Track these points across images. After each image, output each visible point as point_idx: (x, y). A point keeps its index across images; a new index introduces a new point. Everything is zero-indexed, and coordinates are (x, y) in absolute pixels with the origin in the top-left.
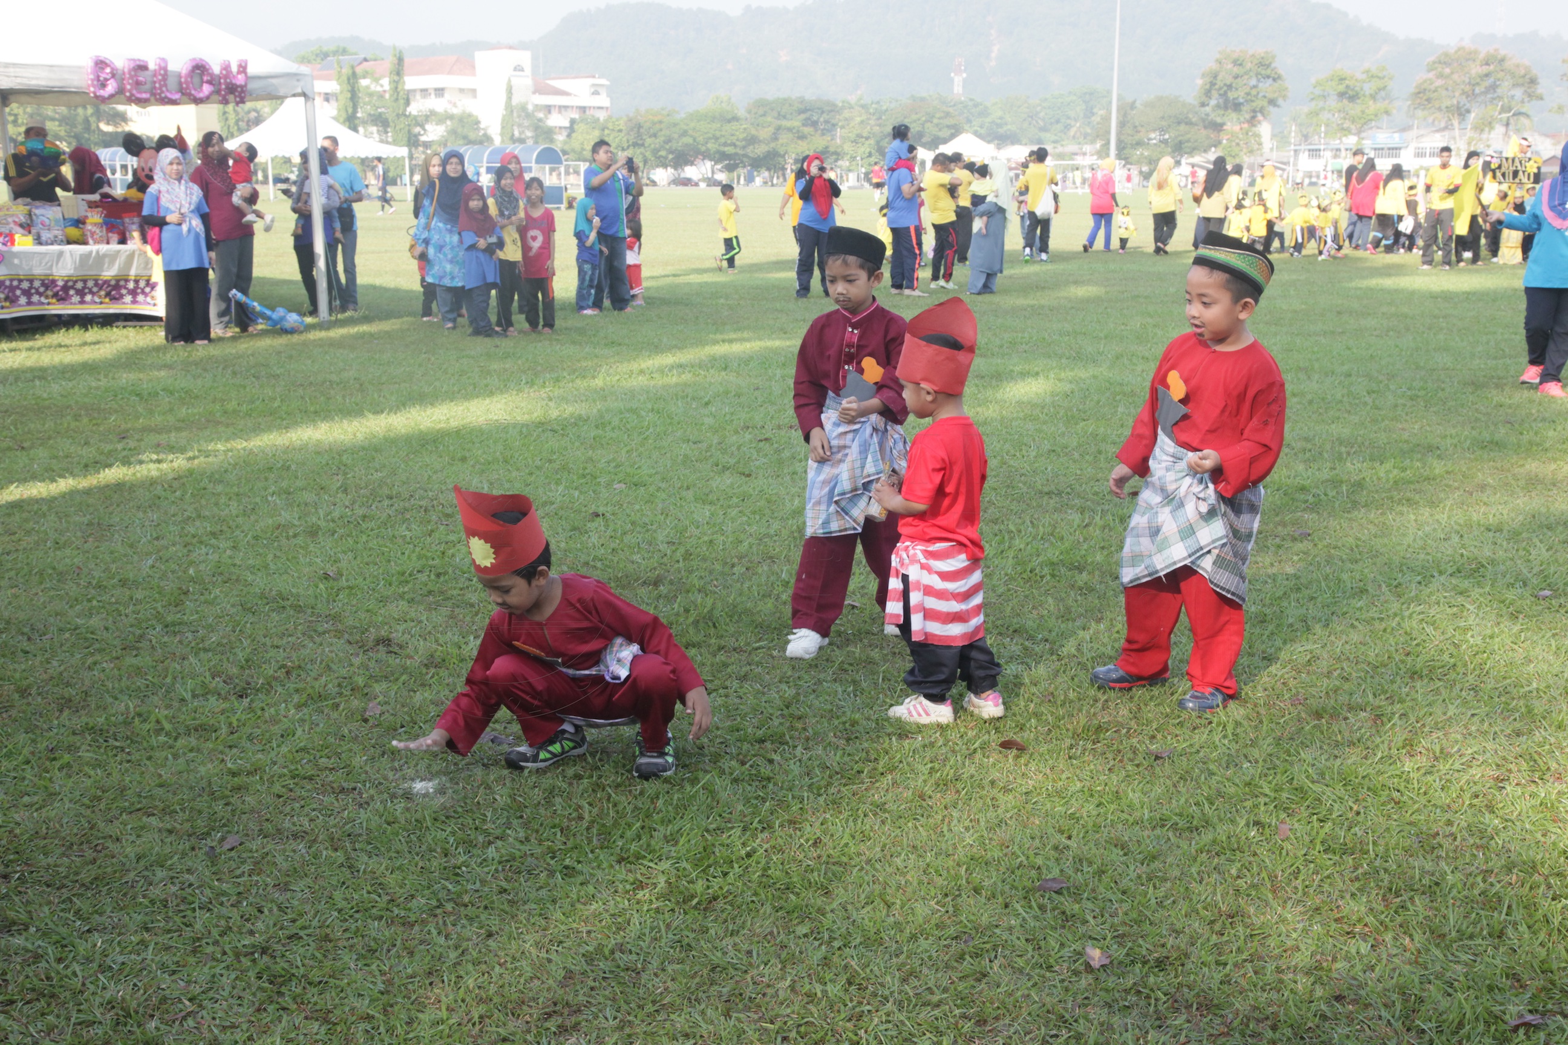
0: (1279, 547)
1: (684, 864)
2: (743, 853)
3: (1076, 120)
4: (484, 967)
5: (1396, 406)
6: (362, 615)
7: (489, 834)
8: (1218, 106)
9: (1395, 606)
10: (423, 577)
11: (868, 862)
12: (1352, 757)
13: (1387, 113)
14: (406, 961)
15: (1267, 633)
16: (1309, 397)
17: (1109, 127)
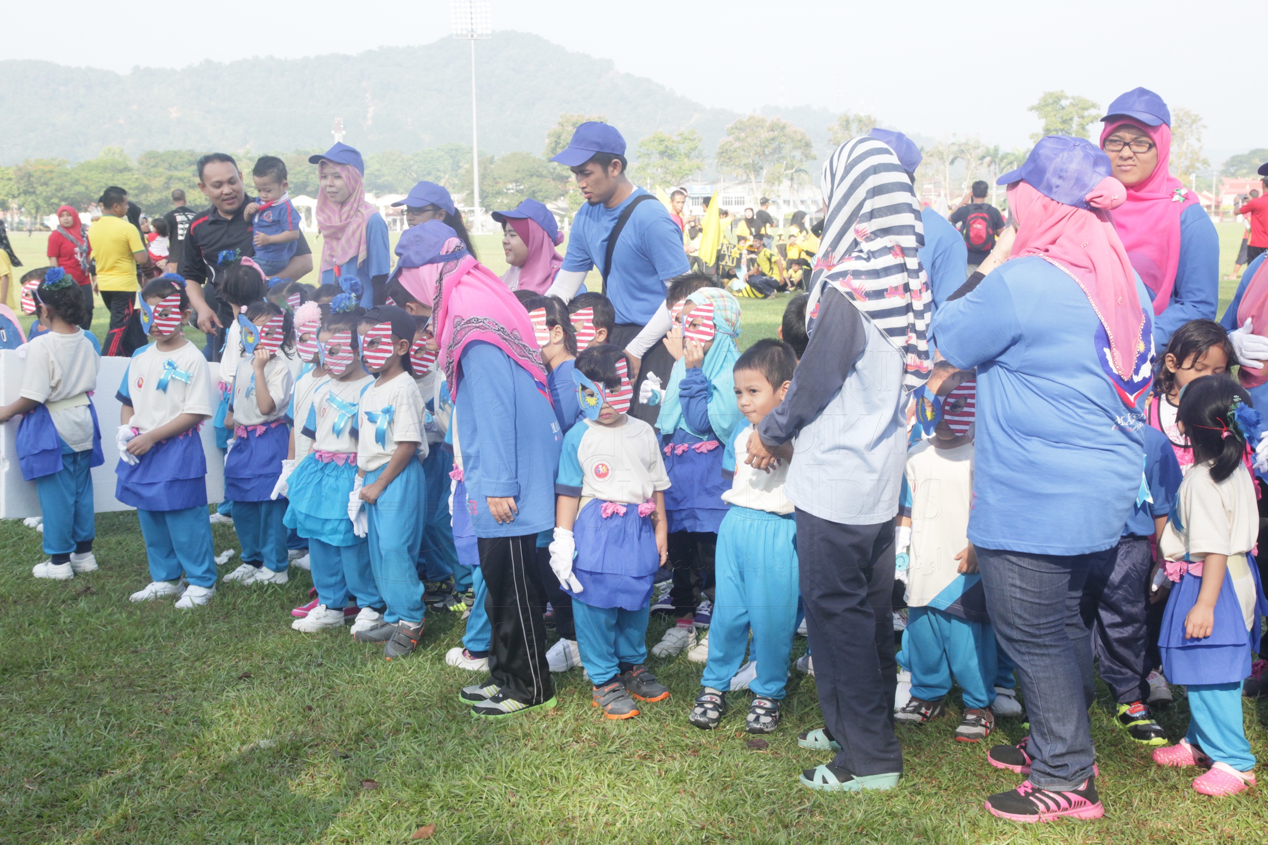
3: (445, 173)
17: (473, 178)
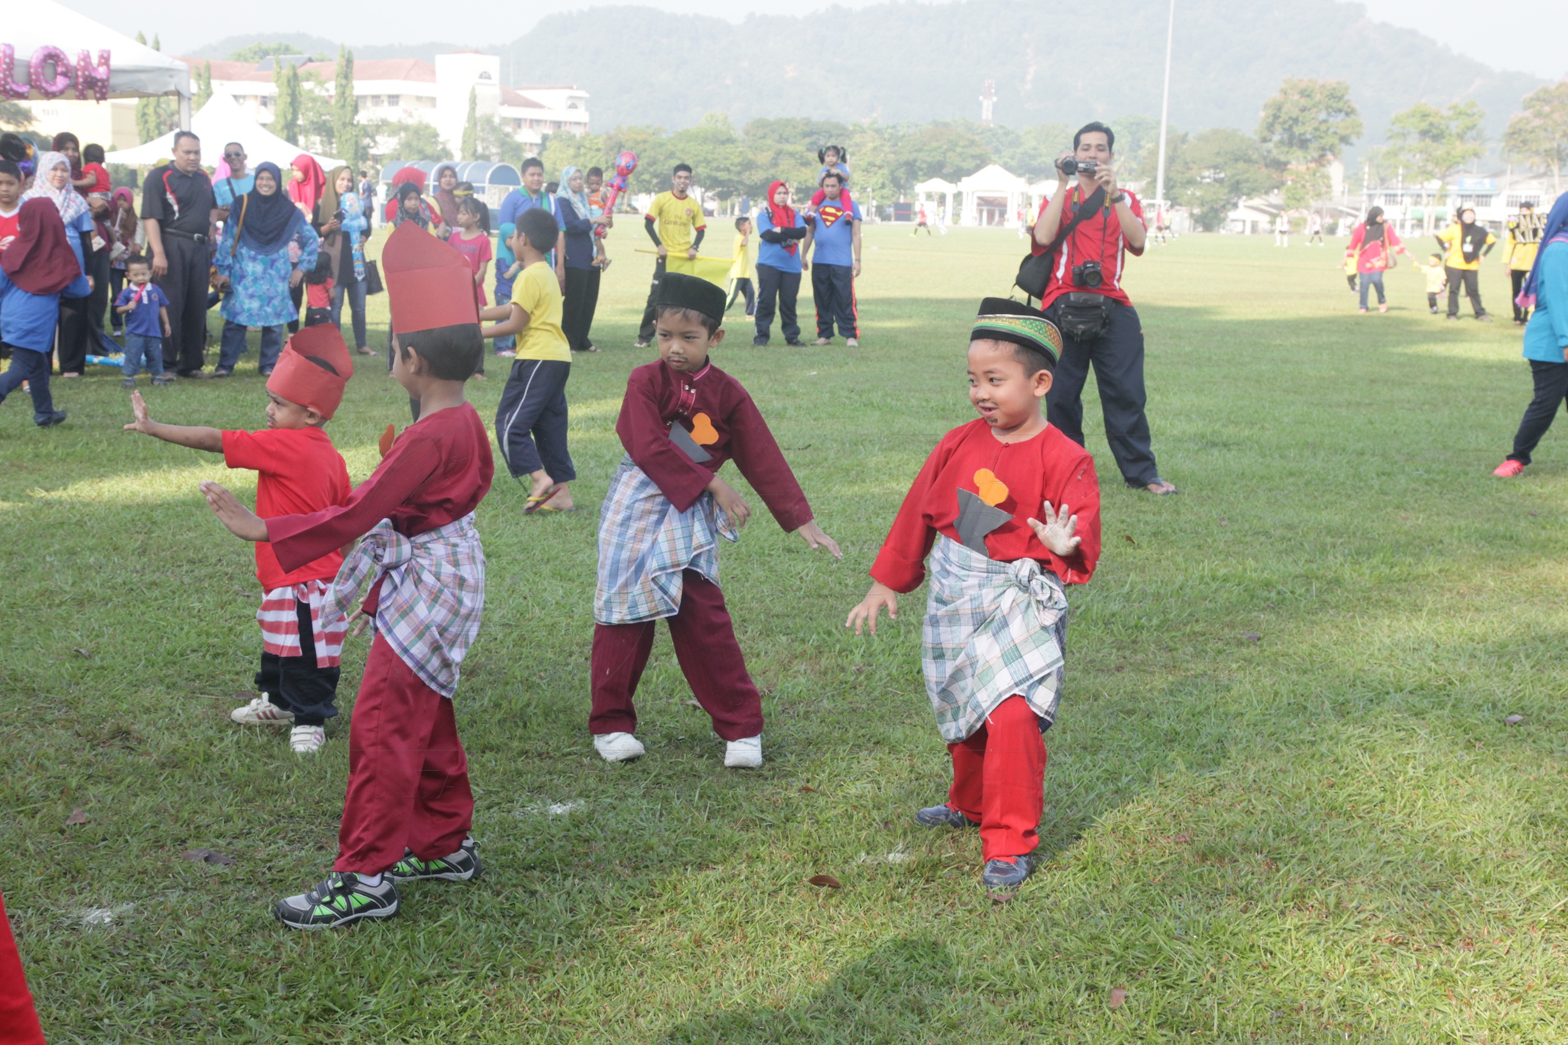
0: (1220, 652)
2: (457, 1007)
5: (1405, 491)
6: (106, 702)
7: (157, 977)
8: (1282, 142)
9: (1332, 727)
10: (193, 656)
11: (607, 1022)
12: (1229, 908)
13: (1476, 155)
16: (1307, 476)
17: (1157, 161)
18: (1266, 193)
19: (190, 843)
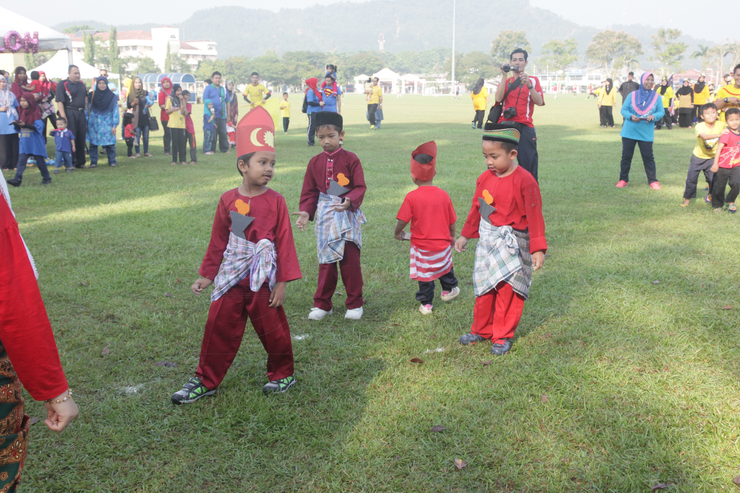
1: (261, 424)
2: (289, 418)
3: (436, 62)
4: (162, 480)
5: (586, 195)
6: (99, 304)
7: (164, 412)
8: (500, 56)
9: (590, 289)
10: (130, 284)
11: (350, 420)
12: (574, 362)
13: (576, 60)
14: (123, 478)
15: (533, 303)
16: (547, 191)
17: (451, 66)
18: (495, 77)
19: (156, 359)
